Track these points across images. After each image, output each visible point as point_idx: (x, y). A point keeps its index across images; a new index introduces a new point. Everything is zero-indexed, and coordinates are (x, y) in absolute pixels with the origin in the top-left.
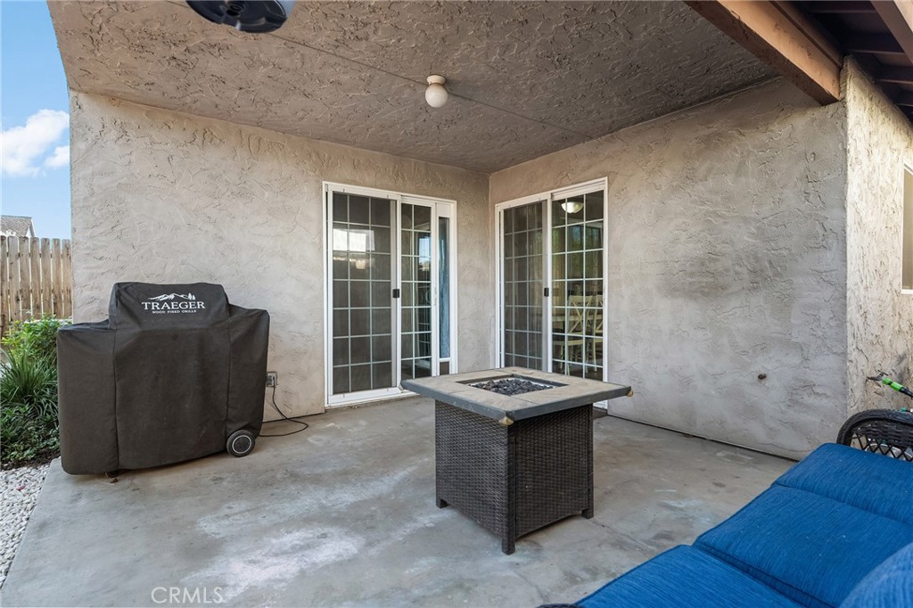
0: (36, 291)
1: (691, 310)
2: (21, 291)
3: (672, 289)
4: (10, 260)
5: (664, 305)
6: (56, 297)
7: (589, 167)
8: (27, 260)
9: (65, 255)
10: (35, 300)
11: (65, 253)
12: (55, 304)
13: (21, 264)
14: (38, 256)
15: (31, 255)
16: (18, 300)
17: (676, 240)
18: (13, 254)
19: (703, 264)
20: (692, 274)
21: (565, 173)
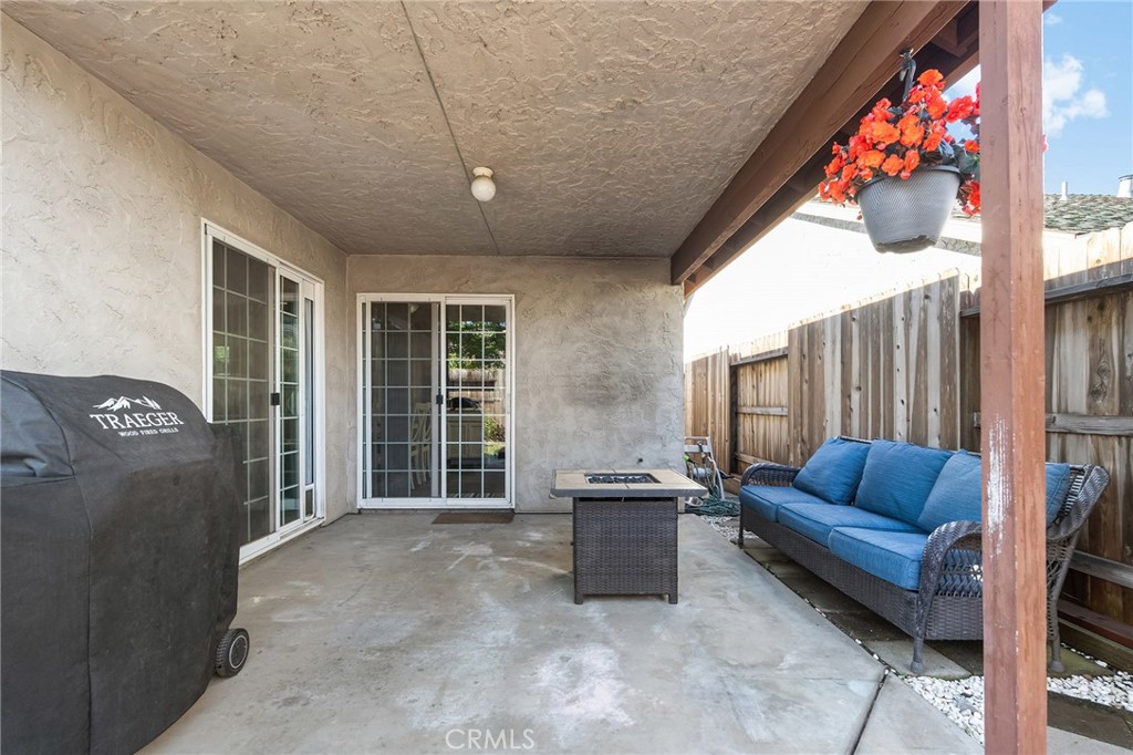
1: (590, 416)
3: (574, 398)
5: (569, 412)
7: (495, 281)
17: (578, 359)
19: (599, 380)
20: (591, 387)
21: (464, 280)
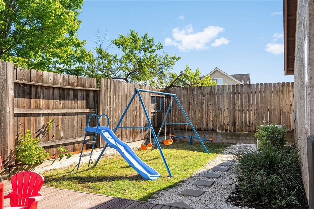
0: (262, 109)
2: (256, 110)
4: (252, 95)
6: (270, 113)
8: (258, 95)
9: (274, 91)
10: (262, 114)
11: (274, 90)
12: (269, 116)
13: (256, 96)
14: (263, 92)
15: (260, 92)
16: (255, 114)
18: (254, 92)
